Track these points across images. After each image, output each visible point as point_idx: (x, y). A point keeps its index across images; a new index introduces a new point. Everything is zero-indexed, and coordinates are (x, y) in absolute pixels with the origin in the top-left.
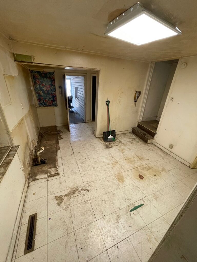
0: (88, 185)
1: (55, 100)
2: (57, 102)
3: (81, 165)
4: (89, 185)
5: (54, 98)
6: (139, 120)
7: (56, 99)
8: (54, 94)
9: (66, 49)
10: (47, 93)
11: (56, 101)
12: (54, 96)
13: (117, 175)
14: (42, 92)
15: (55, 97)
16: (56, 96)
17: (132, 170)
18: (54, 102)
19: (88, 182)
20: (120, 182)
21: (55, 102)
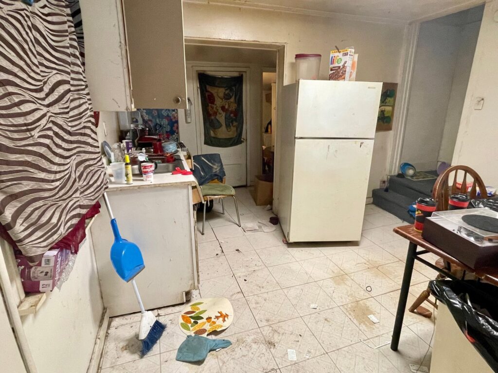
0: (271, 328)
1: (175, 132)
2: (179, 136)
3: (245, 280)
4: (272, 330)
5: (172, 126)
6: (390, 171)
7: (177, 128)
8: (172, 118)
9: (209, 3)
10: (156, 114)
11: (178, 133)
12: (174, 120)
13: (349, 306)
14: (146, 113)
15: (175, 125)
16: (177, 122)
17: (391, 293)
18: (172, 135)
19: (271, 323)
20: (362, 324)
21: (174, 136)
